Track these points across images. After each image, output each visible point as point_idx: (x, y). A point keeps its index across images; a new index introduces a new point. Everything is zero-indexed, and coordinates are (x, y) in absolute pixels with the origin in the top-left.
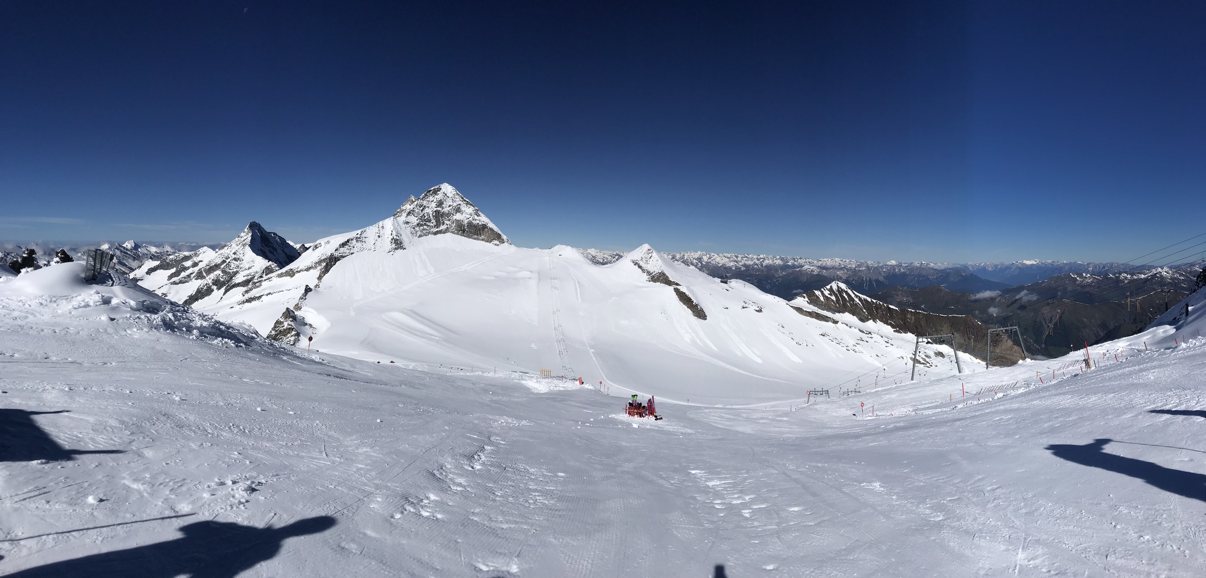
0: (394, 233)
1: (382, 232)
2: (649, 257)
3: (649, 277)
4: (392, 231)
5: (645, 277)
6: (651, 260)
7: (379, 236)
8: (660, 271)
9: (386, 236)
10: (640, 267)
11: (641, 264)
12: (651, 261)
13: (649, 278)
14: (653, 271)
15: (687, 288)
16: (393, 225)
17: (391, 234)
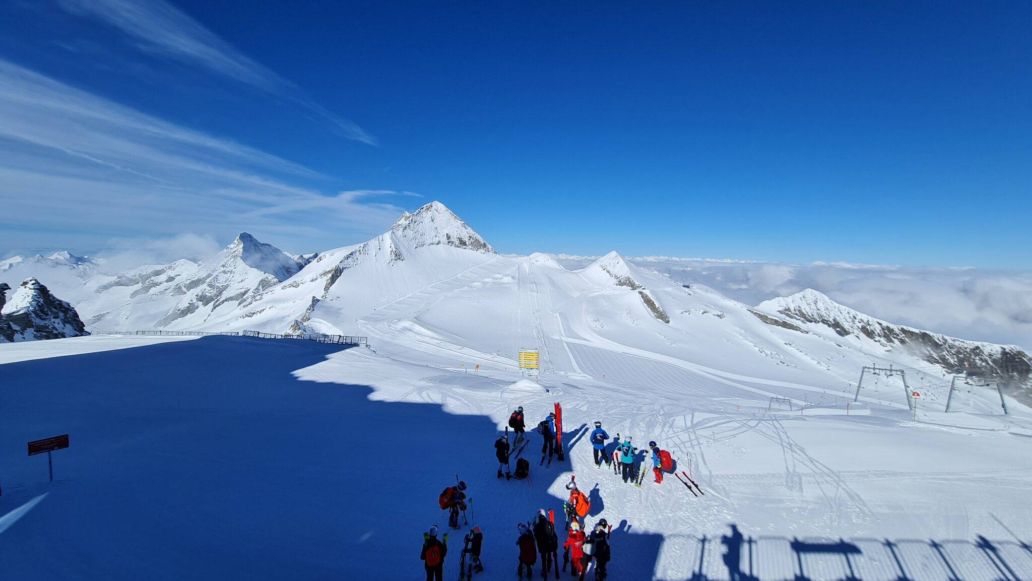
1: (382, 245)
2: (616, 263)
3: (616, 280)
4: (391, 244)
5: (613, 281)
6: (618, 265)
7: (379, 249)
8: (627, 276)
9: (386, 248)
10: (608, 272)
11: (609, 268)
12: (617, 267)
13: (616, 282)
14: (620, 276)
15: (652, 292)
16: (392, 238)
17: (391, 247)
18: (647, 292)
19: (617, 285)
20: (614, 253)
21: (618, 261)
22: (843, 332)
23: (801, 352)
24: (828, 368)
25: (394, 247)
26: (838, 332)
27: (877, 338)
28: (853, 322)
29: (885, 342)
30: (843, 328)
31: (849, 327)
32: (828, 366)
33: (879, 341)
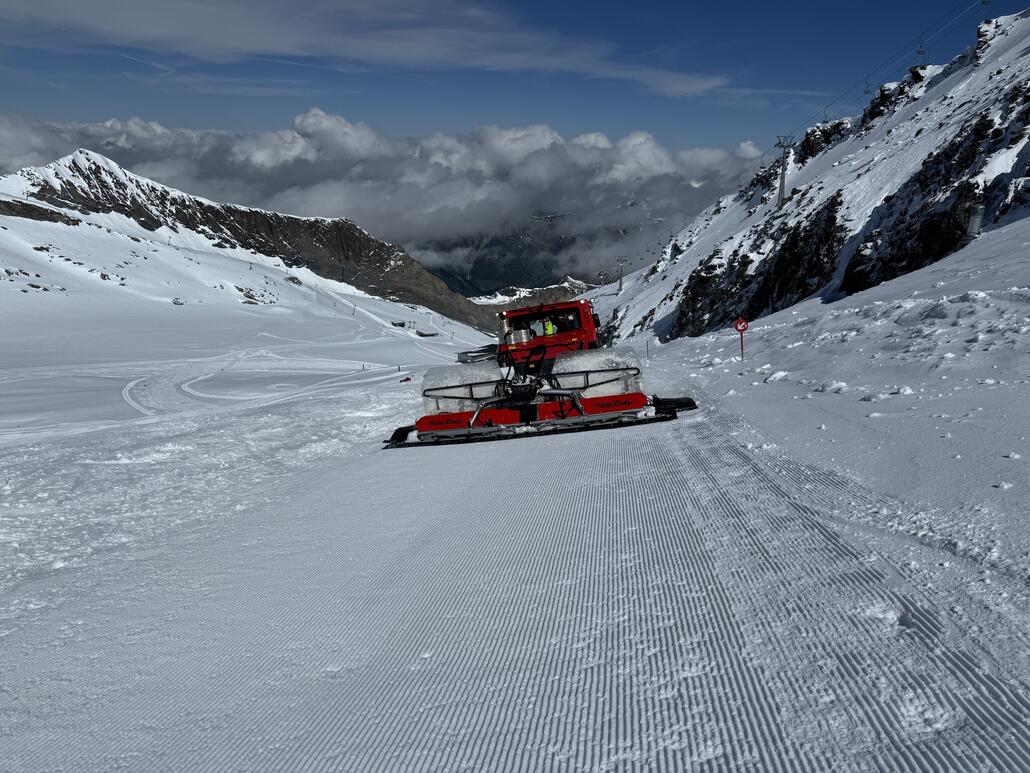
22: (151, 224)
23: (68, 260)
24: (122, 282)
26: (143, 224)
27: (201, 227)
28: (163, 203)
29: (211, 232)
30: (149, 216)
31: (158, 213)
32: (122, 279)
33: (203, 232)
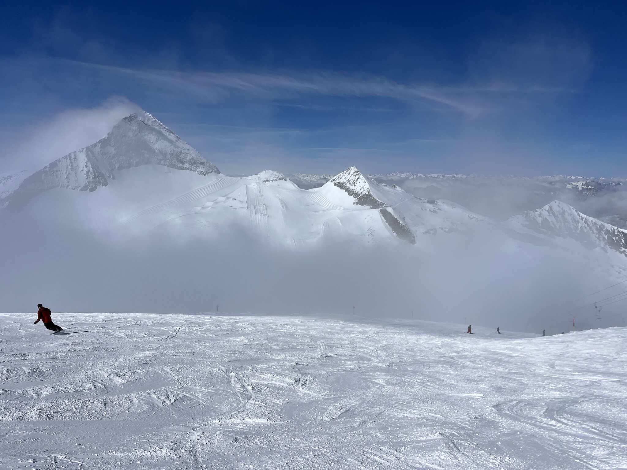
0: (89, 165)
1: (75, 165)
2: (356, 179)
3: (356, 198)
4: (86, 163)
5: (353, 199)
6: (358, 182)
7: (72, 169)
8: (367, 193)
9: (81, 169)
10: (347, 190)
11: (348, 185)
12: (358, 184)
13: (356, 200)
14: (360, 192)
15: (394, 209)
16: (87, 156)
17: (86, 167)
18: (390, 210)
19: (357, 203)
20: (353, 170)
21: (357, 177)
22: (590, 245)
25: (91, 166)
27: (623, 249)
30: (590, 240)
